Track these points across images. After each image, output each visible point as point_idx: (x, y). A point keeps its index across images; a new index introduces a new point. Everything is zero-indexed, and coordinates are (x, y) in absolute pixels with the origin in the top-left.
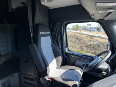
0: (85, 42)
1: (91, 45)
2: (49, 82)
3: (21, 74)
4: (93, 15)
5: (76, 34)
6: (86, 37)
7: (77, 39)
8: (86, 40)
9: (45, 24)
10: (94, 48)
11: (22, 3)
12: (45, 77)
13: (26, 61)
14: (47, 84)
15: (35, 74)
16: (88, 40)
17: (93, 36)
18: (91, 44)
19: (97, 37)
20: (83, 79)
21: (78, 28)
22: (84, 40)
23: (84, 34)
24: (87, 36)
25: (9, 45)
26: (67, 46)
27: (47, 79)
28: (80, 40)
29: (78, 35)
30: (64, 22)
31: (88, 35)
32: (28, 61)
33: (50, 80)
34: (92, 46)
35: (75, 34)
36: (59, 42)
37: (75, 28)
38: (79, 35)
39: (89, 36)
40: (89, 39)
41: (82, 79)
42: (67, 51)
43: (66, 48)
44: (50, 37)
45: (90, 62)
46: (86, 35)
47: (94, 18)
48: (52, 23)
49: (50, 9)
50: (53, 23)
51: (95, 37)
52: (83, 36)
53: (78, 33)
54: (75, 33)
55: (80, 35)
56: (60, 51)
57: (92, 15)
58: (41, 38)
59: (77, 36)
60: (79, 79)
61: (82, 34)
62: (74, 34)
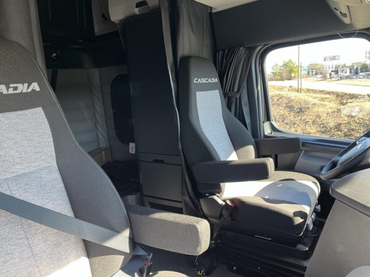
0: (319, 117)
1: (343, 127)
2: (227, 209)
3: (145, 198)
4: (348, 15)
5: (284, 93)
6: (322, 99)
7: (290, 107)
8: (321, 109)
9: (204, 57)
10: (351, 135)
11: (138, 5)
12: (215, 197)
13: (155, 161)
14: (221, 215)
15: (183, 194)
16: (330, 110)
17: (346, 94)
18: (340, 124)
19: (363, 97)
20: (321, 207)
21: (291, 71)
22: (316, 109)
23: (315, 91)
24: (327, 96)
25: (99, 128)
26: (268, 118)
27: (221, 202)
28: (301, 111)
29: (293, 95)
30: (257, 47)
31: (329, 93)
32: (162, 162)
33: (230, 204)
34: (346, 130)
35: (282, 93)
36: (245, 105)
37: (280, 74)
38: (296, 94)
39: (333, 97)
40: (332, 105)
41: (319, 207)
42: (267, 131)
43: (263, 122)
44: (217, 91)
45: (341, 155)
46: (321, 92)
47: (351, 25)
48: (221, 53)
49: (214, 11)
50: (224, 51)
51: (353, 97)
52: (310, 99)
53: (291, 89)
54: (281, 89)
55: (302, 96)
56: (249, 133)
57: (345, 15)
58: (197, 93)
59: (290, 101)
60: (309, 200)
61: (308, 91)
62: (277, 92)
